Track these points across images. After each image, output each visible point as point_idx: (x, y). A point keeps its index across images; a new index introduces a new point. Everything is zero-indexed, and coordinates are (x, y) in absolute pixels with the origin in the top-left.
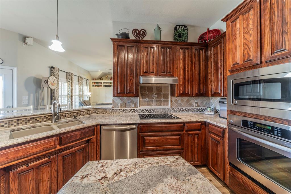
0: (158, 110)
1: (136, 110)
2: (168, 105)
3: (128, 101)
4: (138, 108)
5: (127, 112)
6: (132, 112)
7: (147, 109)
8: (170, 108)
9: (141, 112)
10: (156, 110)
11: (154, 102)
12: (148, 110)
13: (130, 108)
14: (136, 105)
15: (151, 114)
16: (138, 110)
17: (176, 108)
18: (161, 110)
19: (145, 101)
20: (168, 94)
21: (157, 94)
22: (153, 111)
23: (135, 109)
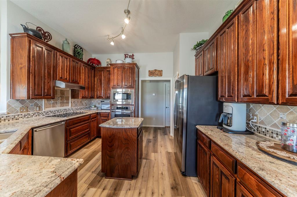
0: (61, 111)
1: (40, 114)
2: (69, 106)
3: (31, 104)
4: (42, 110)
5: (29, 116)
6: (36, 115)
7: (52, 111)
8: (70, 108)
9: (46, 114)
10: (60, 111)
11: (58, 104)
12: (52, 112)
13: (34, 111)
14: (41, 108)
15: (55, 115)
16: (43, 113)
17: (74, 108)
18: (64, 110)
19: (50, 103)
20: (69, 97)
21: (61, 96)
22: (57, 112)
23: (39, 113)
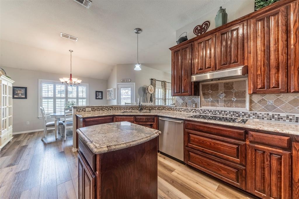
0: (226, 113)
1: (197, 111)
2: (245, 107)
3: (189, 101)
4: (199, 108)
5: (188, 111)
6: (193, 111)
7: (211, 110)
8: (249, 112)
9: (203, 112)
10: (223, 113)
11: (220, 102)
12: (211, 112)
13: (191, 107)
14: (197, 105)
15: (215, 117)
16: (199, 111)
17: (263, 113)
18: (232, 113)
19: (208, 101)
20: (245, 91)
22: (218, 113)
23: (196, 109)
